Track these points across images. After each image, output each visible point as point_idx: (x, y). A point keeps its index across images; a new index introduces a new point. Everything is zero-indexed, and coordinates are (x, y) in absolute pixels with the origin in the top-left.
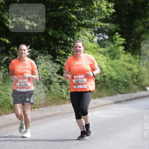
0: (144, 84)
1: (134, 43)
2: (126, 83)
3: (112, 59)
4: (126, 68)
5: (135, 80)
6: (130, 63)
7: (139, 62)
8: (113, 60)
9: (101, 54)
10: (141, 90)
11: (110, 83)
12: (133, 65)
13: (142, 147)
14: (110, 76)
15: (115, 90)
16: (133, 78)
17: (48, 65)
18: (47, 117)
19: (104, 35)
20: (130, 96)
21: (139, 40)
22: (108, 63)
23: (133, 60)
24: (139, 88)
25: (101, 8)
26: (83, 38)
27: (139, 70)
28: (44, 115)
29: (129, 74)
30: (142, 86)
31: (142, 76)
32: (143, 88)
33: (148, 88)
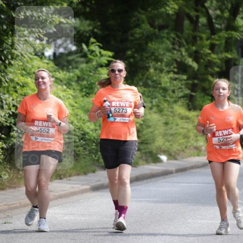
0: (153, 147)
1: (132, 60)
3: (86, 95)
8: (87, 97)
9: (62, 86)
10: (147, 162)
11: (82, 146)
14: (82, 132)
15: (92, 161)
21: (142, 55)
22: (76, 103)
24: (144, 158)
30: (151, 153)
31: (150, 130)
32: (152, 156)
33: (164, 158)
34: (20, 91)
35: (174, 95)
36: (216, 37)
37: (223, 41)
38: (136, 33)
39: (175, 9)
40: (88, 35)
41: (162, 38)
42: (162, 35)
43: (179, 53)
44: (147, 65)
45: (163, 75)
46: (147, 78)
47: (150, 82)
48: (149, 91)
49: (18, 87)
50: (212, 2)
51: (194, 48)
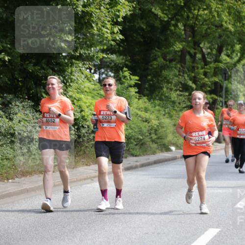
0: (166, 141)
1: (151, 82)
2: (141, 140)
4: (140, 119)
5: (154, 137)
6: (147, 112)
7: (159, 111)
10: (162, 151)
12: (151, 114)
13: (164, 233)
16: (150, 134)
17: (27, 115)
18: (26, 191)
19: (108, 72)
20: (147, 159)
21: (158, 79)
23: (150, 107)
24: (160, 148)
25: (103, 34)
26: (78, 76)
27: (159, 122)
28: (21, 189)
29: (145, 127)
30: (164, 145)
31: (164, 129)
32: (165, 147)
33: (173, 148)
34: (76, 104)
35: (180, 106)
36: (208, 67)
37: (213, 70)
38: (154, 64)
39: (180, 48)
40: (121, 66)
41: (172, 67)
42: (171, 65)
43: (183, 78)
44: (162, 86)
45: (172, 92)
46: (162, 95)
47: (163, 97)
48: (164, 103)
49: (75, 101)
50: (204, 44)
51: (193, 74)
